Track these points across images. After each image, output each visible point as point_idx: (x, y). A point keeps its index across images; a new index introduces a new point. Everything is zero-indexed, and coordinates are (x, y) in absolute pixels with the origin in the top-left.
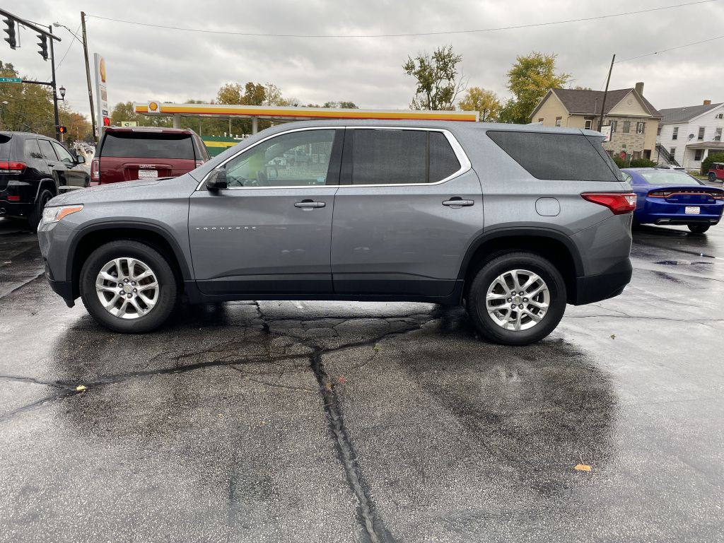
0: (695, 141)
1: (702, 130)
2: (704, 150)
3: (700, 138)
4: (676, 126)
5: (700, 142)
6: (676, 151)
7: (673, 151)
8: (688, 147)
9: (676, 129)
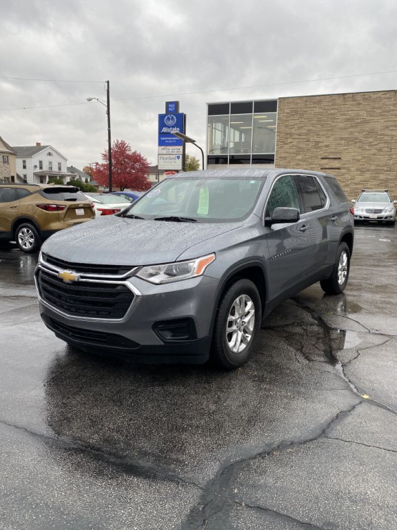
0: (38, 170)
1: (41, 162)
2: (45, 177)
3: (41, 168)
4: (24, 159)
5: (41, 171)
6: (27, 176)
7: (25, 176)
8: (35, 174)
9: (24, 162)
